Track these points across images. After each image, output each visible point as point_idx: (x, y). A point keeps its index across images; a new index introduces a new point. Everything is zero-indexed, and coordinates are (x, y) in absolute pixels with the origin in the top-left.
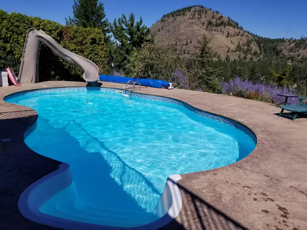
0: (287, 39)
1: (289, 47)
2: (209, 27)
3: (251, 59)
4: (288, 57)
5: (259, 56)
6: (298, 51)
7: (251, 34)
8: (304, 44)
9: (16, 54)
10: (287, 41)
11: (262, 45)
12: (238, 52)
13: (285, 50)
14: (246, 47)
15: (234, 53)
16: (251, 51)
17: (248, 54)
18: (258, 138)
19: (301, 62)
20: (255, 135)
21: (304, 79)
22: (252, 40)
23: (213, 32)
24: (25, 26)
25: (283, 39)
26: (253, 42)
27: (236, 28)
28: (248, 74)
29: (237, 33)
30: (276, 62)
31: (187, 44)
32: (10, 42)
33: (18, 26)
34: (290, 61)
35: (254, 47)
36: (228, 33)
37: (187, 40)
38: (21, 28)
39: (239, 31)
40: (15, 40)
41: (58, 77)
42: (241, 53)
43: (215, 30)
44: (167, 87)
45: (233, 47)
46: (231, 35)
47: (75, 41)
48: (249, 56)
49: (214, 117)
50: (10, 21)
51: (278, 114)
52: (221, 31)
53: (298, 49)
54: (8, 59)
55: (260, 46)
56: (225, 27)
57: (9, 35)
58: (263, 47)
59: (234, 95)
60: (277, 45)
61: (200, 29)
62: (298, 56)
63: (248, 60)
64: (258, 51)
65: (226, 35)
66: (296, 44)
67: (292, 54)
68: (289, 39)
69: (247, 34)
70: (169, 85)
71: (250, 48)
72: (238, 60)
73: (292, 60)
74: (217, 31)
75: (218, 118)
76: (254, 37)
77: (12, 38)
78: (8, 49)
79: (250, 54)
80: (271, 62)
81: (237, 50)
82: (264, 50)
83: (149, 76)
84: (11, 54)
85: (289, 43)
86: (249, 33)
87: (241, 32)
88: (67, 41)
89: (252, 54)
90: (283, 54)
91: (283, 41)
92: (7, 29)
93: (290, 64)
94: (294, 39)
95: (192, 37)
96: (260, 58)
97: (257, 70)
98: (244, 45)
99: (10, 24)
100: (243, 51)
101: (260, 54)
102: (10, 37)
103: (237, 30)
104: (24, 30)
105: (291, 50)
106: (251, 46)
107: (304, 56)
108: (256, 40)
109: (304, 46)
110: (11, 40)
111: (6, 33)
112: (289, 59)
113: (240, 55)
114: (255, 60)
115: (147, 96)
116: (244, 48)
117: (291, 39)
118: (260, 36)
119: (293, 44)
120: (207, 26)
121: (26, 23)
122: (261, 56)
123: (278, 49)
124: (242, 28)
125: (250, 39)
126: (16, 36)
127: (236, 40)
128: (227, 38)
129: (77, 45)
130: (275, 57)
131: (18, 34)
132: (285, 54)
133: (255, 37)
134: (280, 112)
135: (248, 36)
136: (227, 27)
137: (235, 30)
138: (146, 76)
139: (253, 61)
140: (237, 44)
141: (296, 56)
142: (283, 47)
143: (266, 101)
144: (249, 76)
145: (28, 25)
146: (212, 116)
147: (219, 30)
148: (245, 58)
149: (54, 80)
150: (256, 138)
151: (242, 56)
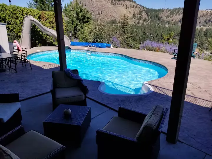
0: (165, 9)
1: (166, 15)
2: (113, 2)
3: (143, 24)
4: (166, 21)
5: (148, 22)
6: (172, 17)
7: (142, 6)
8: (175, 12)
9: (15, 31)
10: (165, 10)
11: (149, 14)
12: (134, 19)
13: (164, 17)
14: (139, 16)
15: (131, 20)
16: (142, 18)
17: (141, 20)
18: (168, 68)
19: (174, 24)
20: (166, 67)
21: (176, 36)
22: (142, 11)
23: (116, 5)
24: (19, 14)
25: (162, 9)
26: (143, 12)
27: (132, 2)
28: (141, 34)
29: (133, 6)
30: (158, 25)
31: (99, 14)
32: (11, 24)
33: (15, 14)
34: (167, 24)
35: (144, 15)
36: (127, 6)
37: (99, 12)
38: (17, 15)
39: (133, 4)
40: (14, 22)
41: (40, 44)
42: (136, 19)
43: (117, 4)
44: (109, 47)
45: (131, 16)
46: (129, 7)
47: (48, 21)
48: (141, 22)
49: (143, 61)
50: (10, 10)
51: (172, 58)
52: (121, 4)
53: (172, 16)
54: (11, 35)
55: (148, 15)
56: (124, 1)
57: (10, 20)
58: (150, 15)
59: (147, 50)
60: (158, 14)
61: (107, 3)
62: (172, 20)
63: (140, 24)
64: (147, 18)
65: (125, 7)
66: (171, 12)
67: (168, 19)
68: (167, 9)
69: (139, 6)
70: (111, 46)
71: (141, 16)
72: (134, 25)
73: (168, 23)
74: (119, 4)
75: (145, 62)
76: (143, 8)
77: (12, 21)
78: (11, 29)
79: (142, 20)
80: (156, 25)
81: (133, 18)
82: (151, 17)
83: (97, 41)
84: (12, 32)
85: (166, 12)
86: (140, 5)
87: (135, 5)
88: (43, 21)
89: (143, 20)
90: (163, 20)
91: (162, 10)
92: (9, 16)
93: (168, 26)
94: (169, 9)
95: (102, 9)
96: (148, 23)
97: (147, 32)
98: (137, 14)
99: (10, 12)
100: (137, 18)
101: (148, 20)
102: (11, 21)
103: (132, 4)
104: (19, 16)
105: (168, 17)
106: (142, 14)
107: (176, 20)
108: (145, 10)
109: (176, 14)
110: (12, 23)
111: (9, 18)
112: (166, 22)
113: (135, 21)
114: (145, 24)
115: (101, 53)
116: (137, 16)
117: (168, 9)
118: (148, 8)
119: (169, 13)
120: (112, 1)
121: (20, 12)
122: (149, 22)
123: (159, 16)
124: (135, 2)
125: (141, 10)
126: (15, 20)
127: (132, 10)
128: (126, 10)
129: (50, 23)
130: (158, 22)
131: (15, 19)
132: (164, 19)
133: (145, 8)
134: (173, 57)
135: (140, 8)
136: (125, 1)
137: (131, 4)
138: (96, 41)
139: (144, 25)
140: (133, 14)
141: (171, 21)
142: (163, 15)
143: (164, 52)
144: (142, 36)
145: (21, 13)
146: (142, 61)
147: (120, 4)
148: (138, 23)
149: (38, 46)
150: (167, 69)
151: (137, 21)
